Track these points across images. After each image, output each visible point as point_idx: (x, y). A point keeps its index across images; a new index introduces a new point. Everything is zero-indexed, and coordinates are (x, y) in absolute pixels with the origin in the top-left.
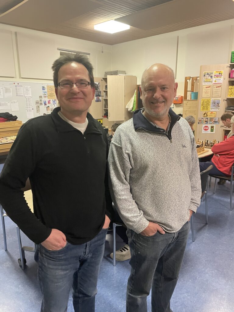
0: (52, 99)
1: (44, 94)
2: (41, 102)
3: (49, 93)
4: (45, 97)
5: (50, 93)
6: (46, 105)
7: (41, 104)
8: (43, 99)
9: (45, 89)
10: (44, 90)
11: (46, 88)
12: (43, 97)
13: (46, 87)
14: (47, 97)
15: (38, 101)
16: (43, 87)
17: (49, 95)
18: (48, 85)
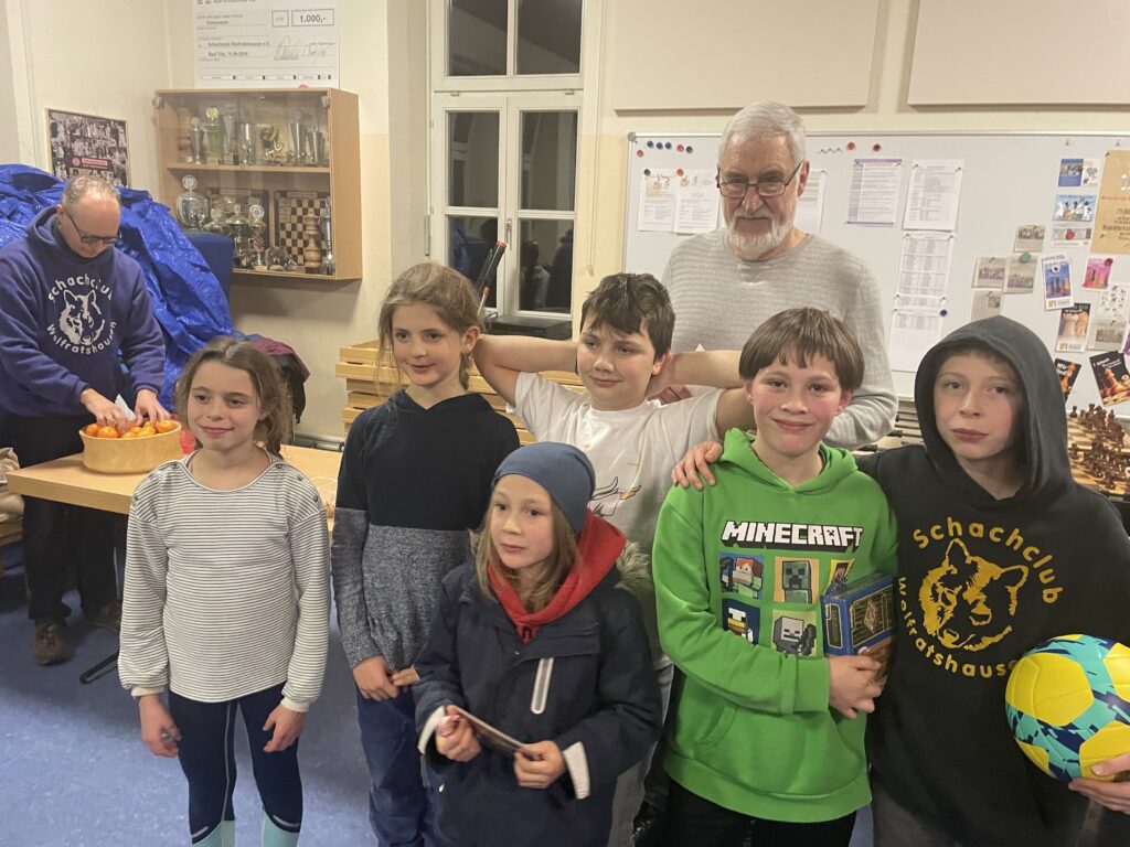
1: (1064, 217)
2: (1023, 273)
3: (1121, 204)
4: (1070, 235)
6: (1066, 293)
7: (1023, 284)
8: (1051, 251)
9: (1085, 174)
10: (1076, 182)
11: (1092, 172)
12: (1048, 235)
13: (1094, 161)
14: (1088, 236)
15: (1003, 261)
16: (1066, 168)
17: (1113, 225)
18: (1118, 148)
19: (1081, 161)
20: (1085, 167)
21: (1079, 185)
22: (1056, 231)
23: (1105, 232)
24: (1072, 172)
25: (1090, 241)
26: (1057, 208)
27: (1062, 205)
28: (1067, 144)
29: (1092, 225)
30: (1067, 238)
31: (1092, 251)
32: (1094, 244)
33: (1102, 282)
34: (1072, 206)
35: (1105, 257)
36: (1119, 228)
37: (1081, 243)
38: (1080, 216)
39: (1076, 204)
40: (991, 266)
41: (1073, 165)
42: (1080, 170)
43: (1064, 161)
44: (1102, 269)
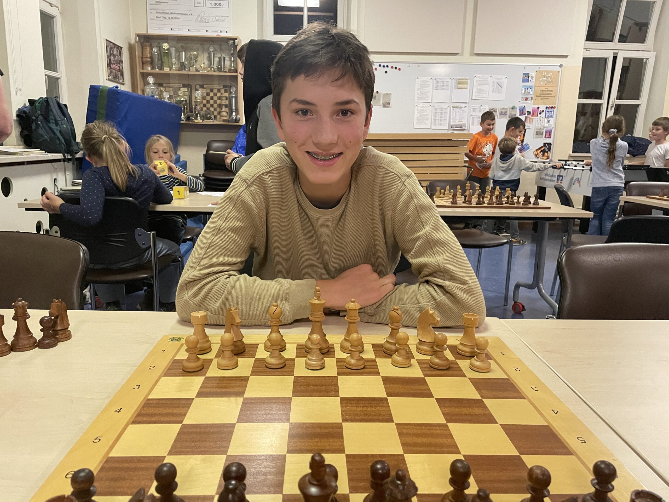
0: (545, 104)
1: (524, 93)
2: (513, 113)
3: (541, 88)
4: (527, 99)
5: (543, 88)
9: (530, 79)
10: (528, 81)
11: (532, 77)
13: (532, 74)
14: (532, 100)
15: (507, 109)
16: (524, 76)
17: (539, 95)
18: (539, 70)
19: (529, 74)
20: (530, 76)
21: (528, 82)
22: (522, 98)
23: (536, 98)
24: (526, 78)
25: (532, 101)
26: (522, 90)
27: (524, 89)
28: (524, 68)
29: (533, 96)
30: (526, 100)
31: (533, 104)
32: (534, 102)
33: (536, 115)
34: (526, 89)
35: (537, 106)
36: (541, 96)
37: (530, 102)
38: (529, 92)
39: (528, 88)
40: (503, 111)
41: (526, 75)
42: (528, 77)
43: (524, 74)
44: (536, 110)
